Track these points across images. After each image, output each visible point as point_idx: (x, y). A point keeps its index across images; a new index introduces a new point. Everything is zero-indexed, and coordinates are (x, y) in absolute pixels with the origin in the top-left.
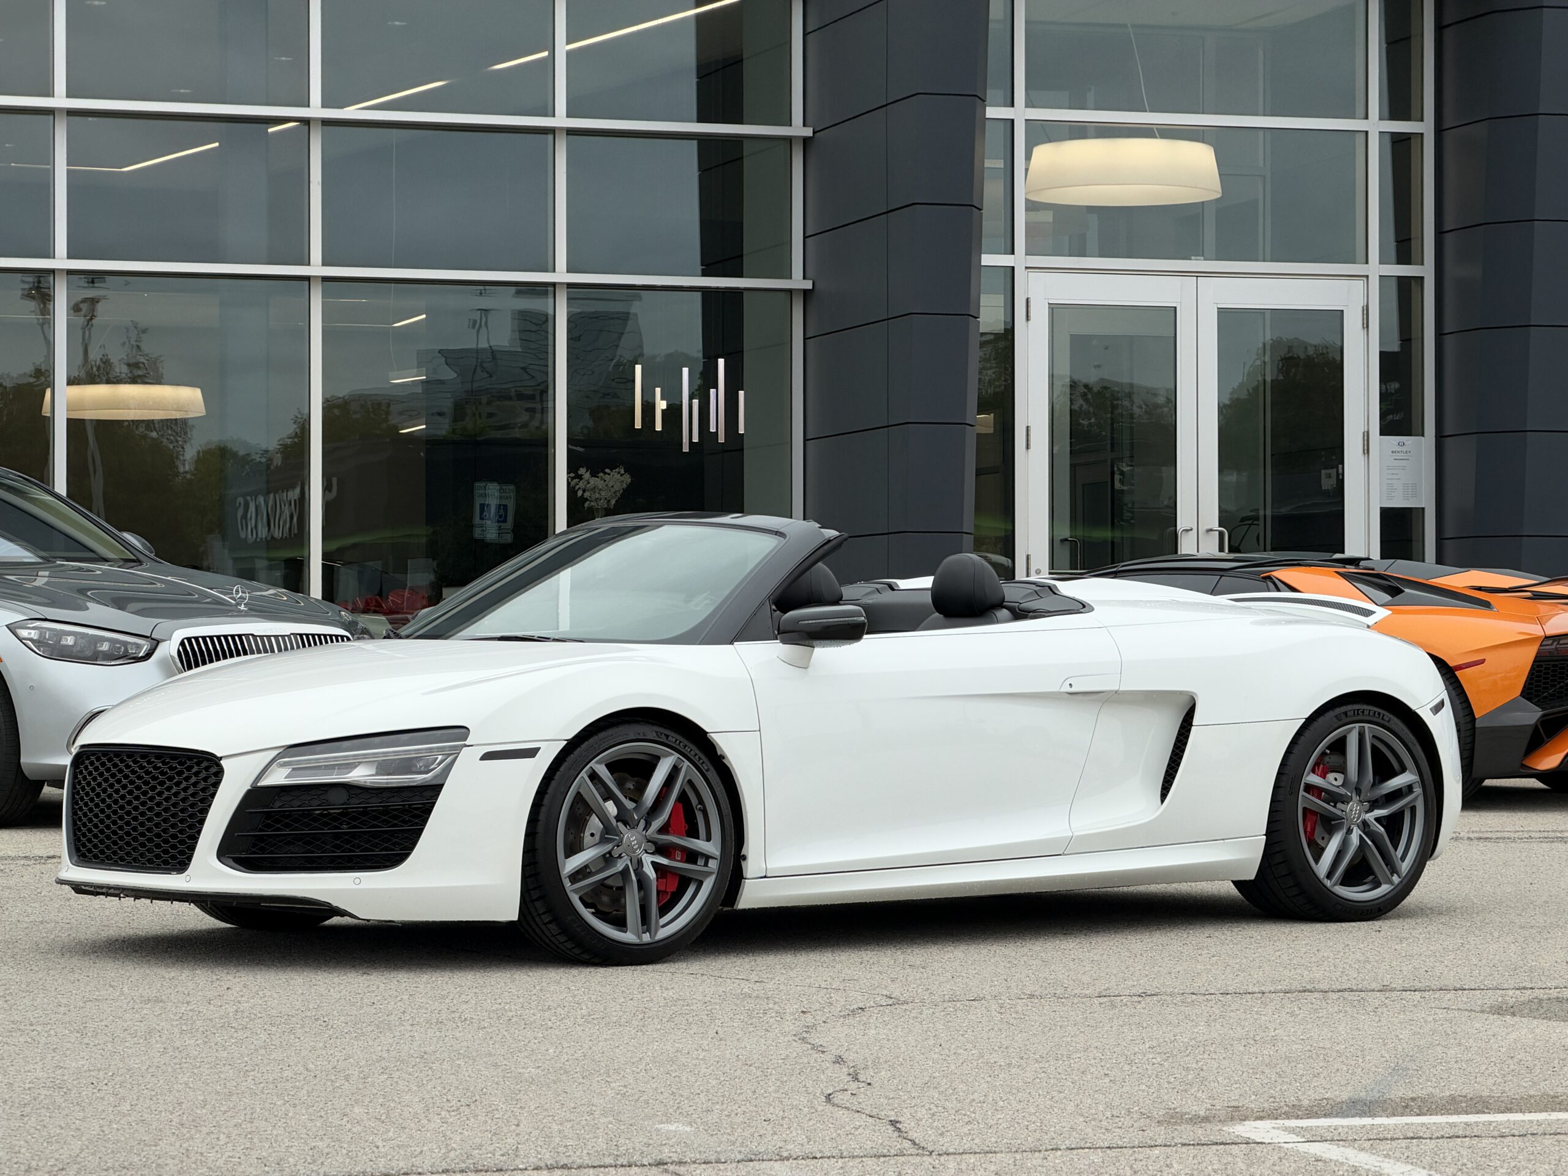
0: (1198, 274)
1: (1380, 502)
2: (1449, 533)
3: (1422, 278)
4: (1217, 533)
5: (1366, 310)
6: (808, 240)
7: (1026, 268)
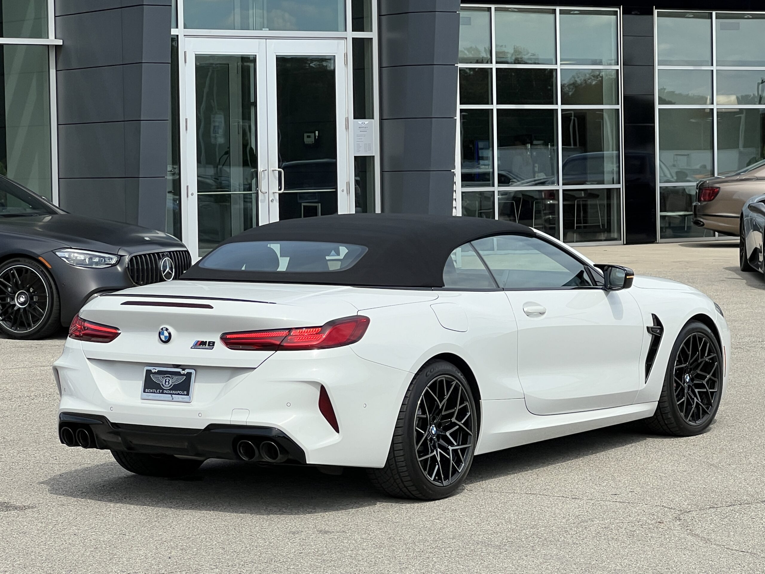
0: (266, 38)
1: (354, 153)
2: (386, 169)
3: (372, 38)
4: (277, 171)
5: (346, 55)
6: (56, 18)
7: (184, 35)
